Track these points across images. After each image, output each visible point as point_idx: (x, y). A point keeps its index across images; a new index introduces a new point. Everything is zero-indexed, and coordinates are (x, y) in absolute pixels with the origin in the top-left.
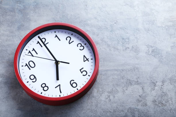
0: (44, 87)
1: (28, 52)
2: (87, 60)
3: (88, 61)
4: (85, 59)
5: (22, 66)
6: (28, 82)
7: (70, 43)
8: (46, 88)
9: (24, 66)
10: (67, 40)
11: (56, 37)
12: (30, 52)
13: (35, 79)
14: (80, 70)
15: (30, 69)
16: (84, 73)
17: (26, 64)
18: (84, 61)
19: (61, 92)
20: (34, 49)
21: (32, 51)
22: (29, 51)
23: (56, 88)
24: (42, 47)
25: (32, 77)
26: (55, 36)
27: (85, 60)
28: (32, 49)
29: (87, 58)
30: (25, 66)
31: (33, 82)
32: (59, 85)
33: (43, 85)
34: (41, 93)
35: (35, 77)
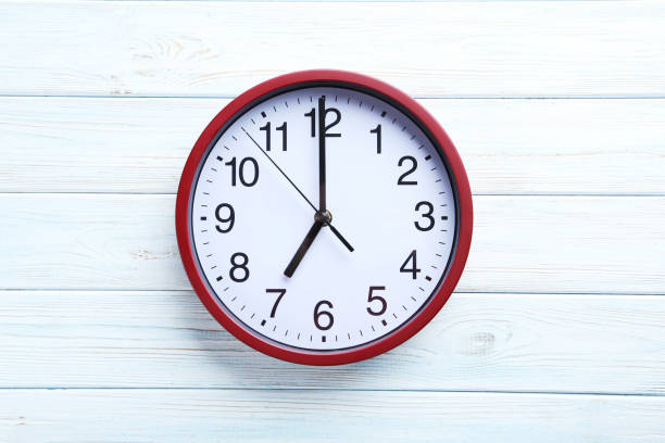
0: (236, 266)
1: (264, 125)
2: (415, 271)
3: (415, 277)
4: (410, 266)
5: (220, 159)
6: (204, 219)
7: (400, 182)
8: (239, 273)
9: (224, 161)
10: (400, 164)
11: (375, 135)
12: (267, 128)
13: (229, 223)
14: (372, 289)
15: (234, 184)
16: (377, 306)
17: (234, 159)
18: (402, 270)
19: (272, 315)
20: (284, 128)
21: (278, 129)
22: (269, 124)
23: (269, 293)
24: (313, 135)
25: (225, 213)
26: (375, 127)
27: (406, 268)
28: (281, 125)
29: (418, 267)
30: (227, 164)
31: (218, 228)
32: (283, 292)
33: (239, 260)
34: (219, 279)
35: (232, 217)
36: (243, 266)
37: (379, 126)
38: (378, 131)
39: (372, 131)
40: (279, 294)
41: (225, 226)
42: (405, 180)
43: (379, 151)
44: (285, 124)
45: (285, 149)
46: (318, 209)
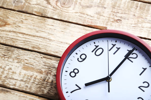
0: (74, 72)
5: (95, 43)
6: (77, 54)
7: (139, 87)
8: (73, 74)
10: (144, 83)
11: (143, 70)
12: (114, 45)
13: (82, 60)
15: (92, 52)
17: (98, 46)
19: (71, 92)
20: (118, 49)
21: (117, 48)
22: (115, 45)
23: (76, 86)
25: (83, 57)
28: (118, 47)
30: (95, 46)
31: (78, 59)
32: (80, 89)
33: (76, 71)
34: (66, 71)
35: (84, 59)
36: (75, 73)
37: (146, 69)
38: (145, 69)
39: (143, 68)
40: (79, 88)
41: (80, 60)
42: (141, 88)
43: (140, 75)
44: (120, 48)
45: (114, 54)
46: (109, 74)
